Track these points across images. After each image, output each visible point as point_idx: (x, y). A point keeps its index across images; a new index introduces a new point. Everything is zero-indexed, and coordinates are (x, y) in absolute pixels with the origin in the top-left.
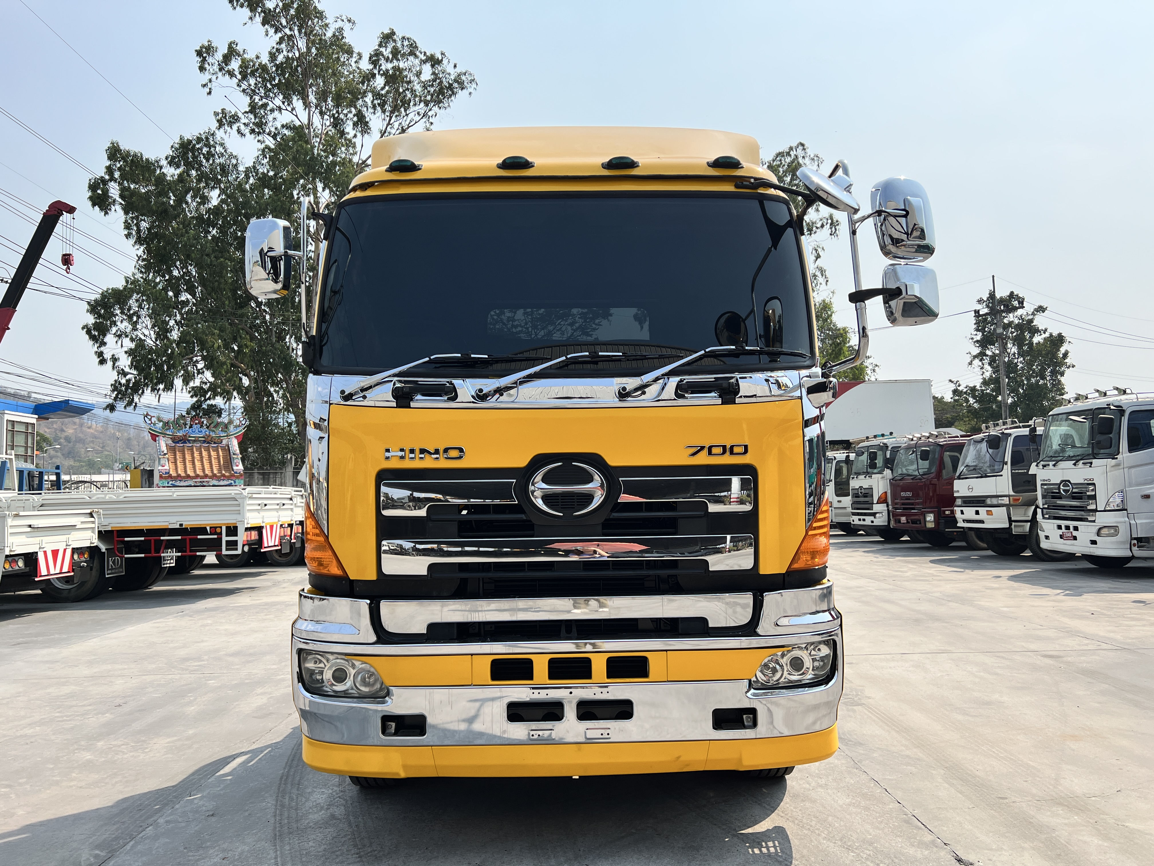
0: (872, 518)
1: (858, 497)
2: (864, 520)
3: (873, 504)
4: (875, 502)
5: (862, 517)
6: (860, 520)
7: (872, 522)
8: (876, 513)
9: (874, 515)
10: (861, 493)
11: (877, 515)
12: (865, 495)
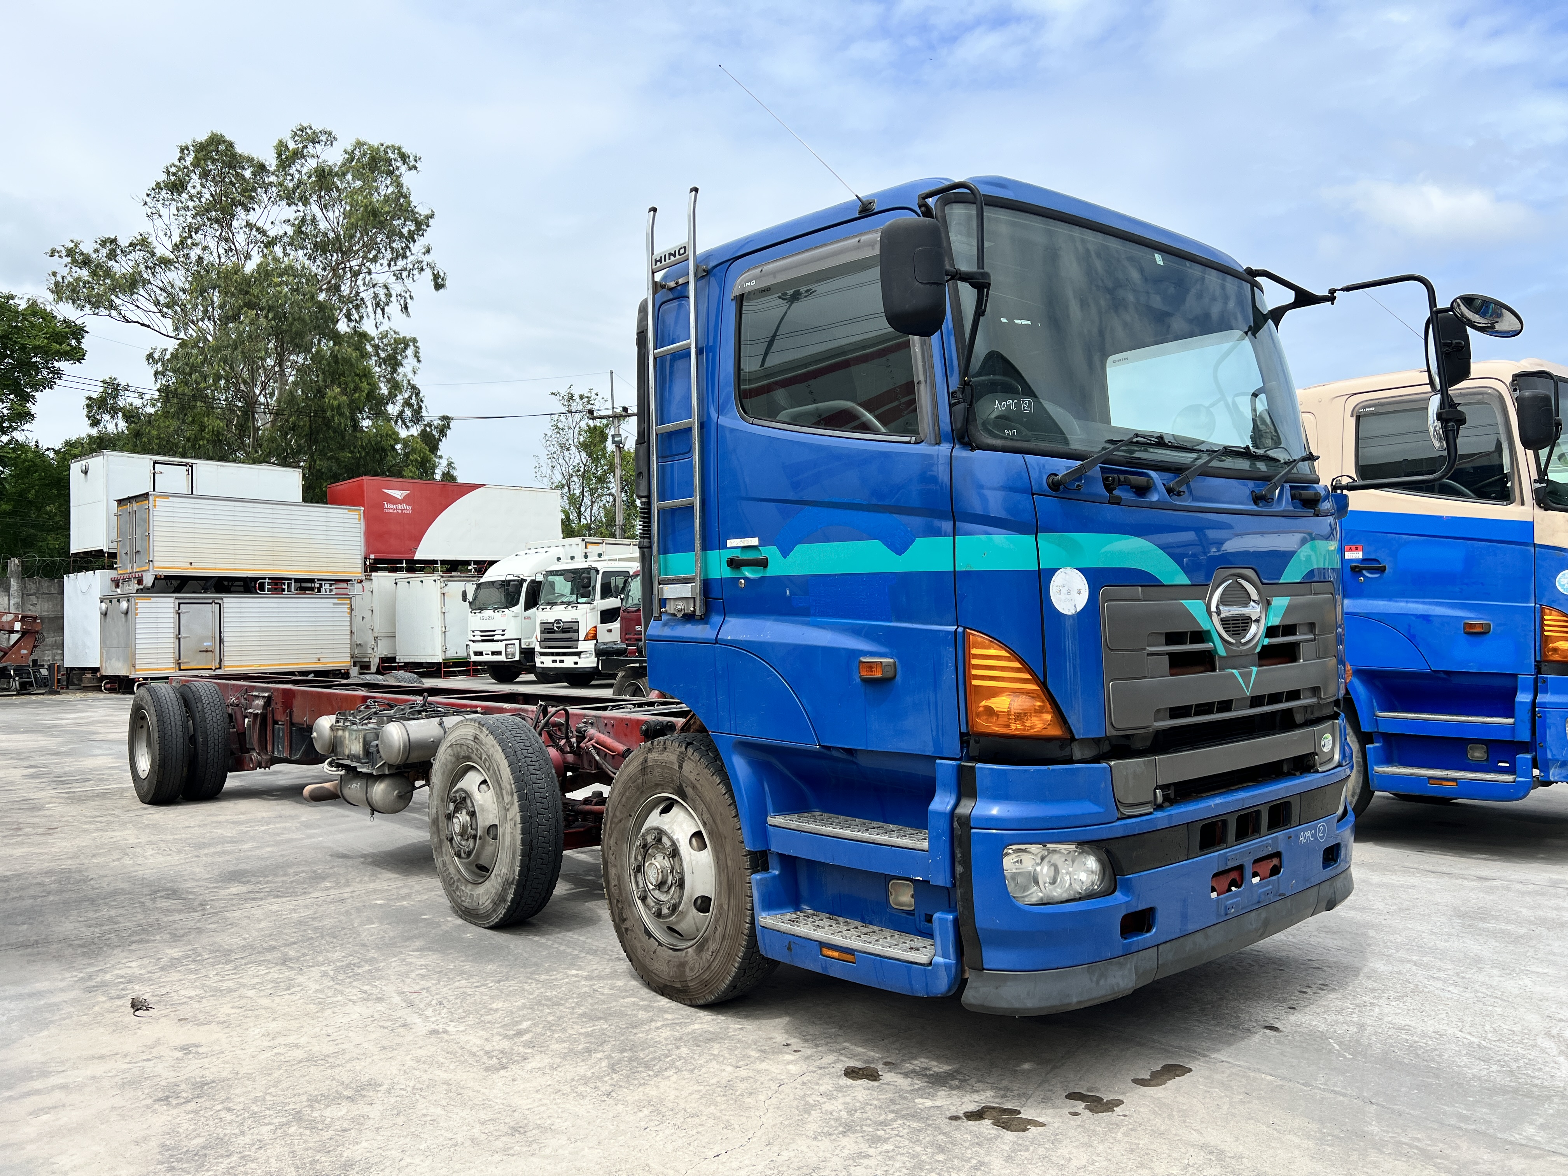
0: (576, 659)
1: (554, 632)
2: (562, 661)
3: (578, 640)
4: (582, 637)
5: (558, 658)
6: (555, 661)
7: (576, 663)
8: (581, 652)
9: (578, 654)
10: (558, 627)
11: (582, 656)
12: (565, 630)
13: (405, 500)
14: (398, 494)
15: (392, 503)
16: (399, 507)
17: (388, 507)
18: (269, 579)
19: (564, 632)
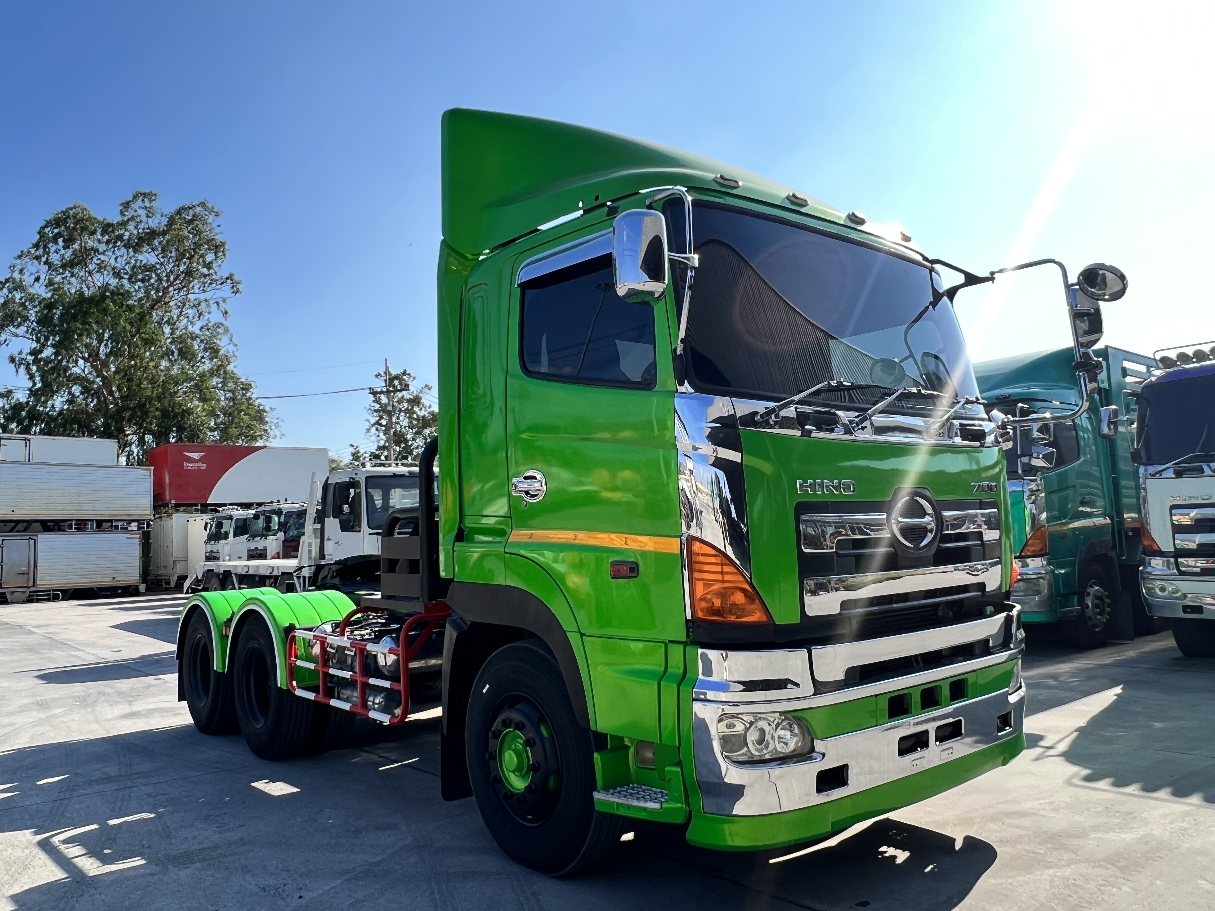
13: (201, 460)
14: (195, 456)
15: (190, 463)
16: (196, 464)
17: (187, 465)
18: (76, 520)
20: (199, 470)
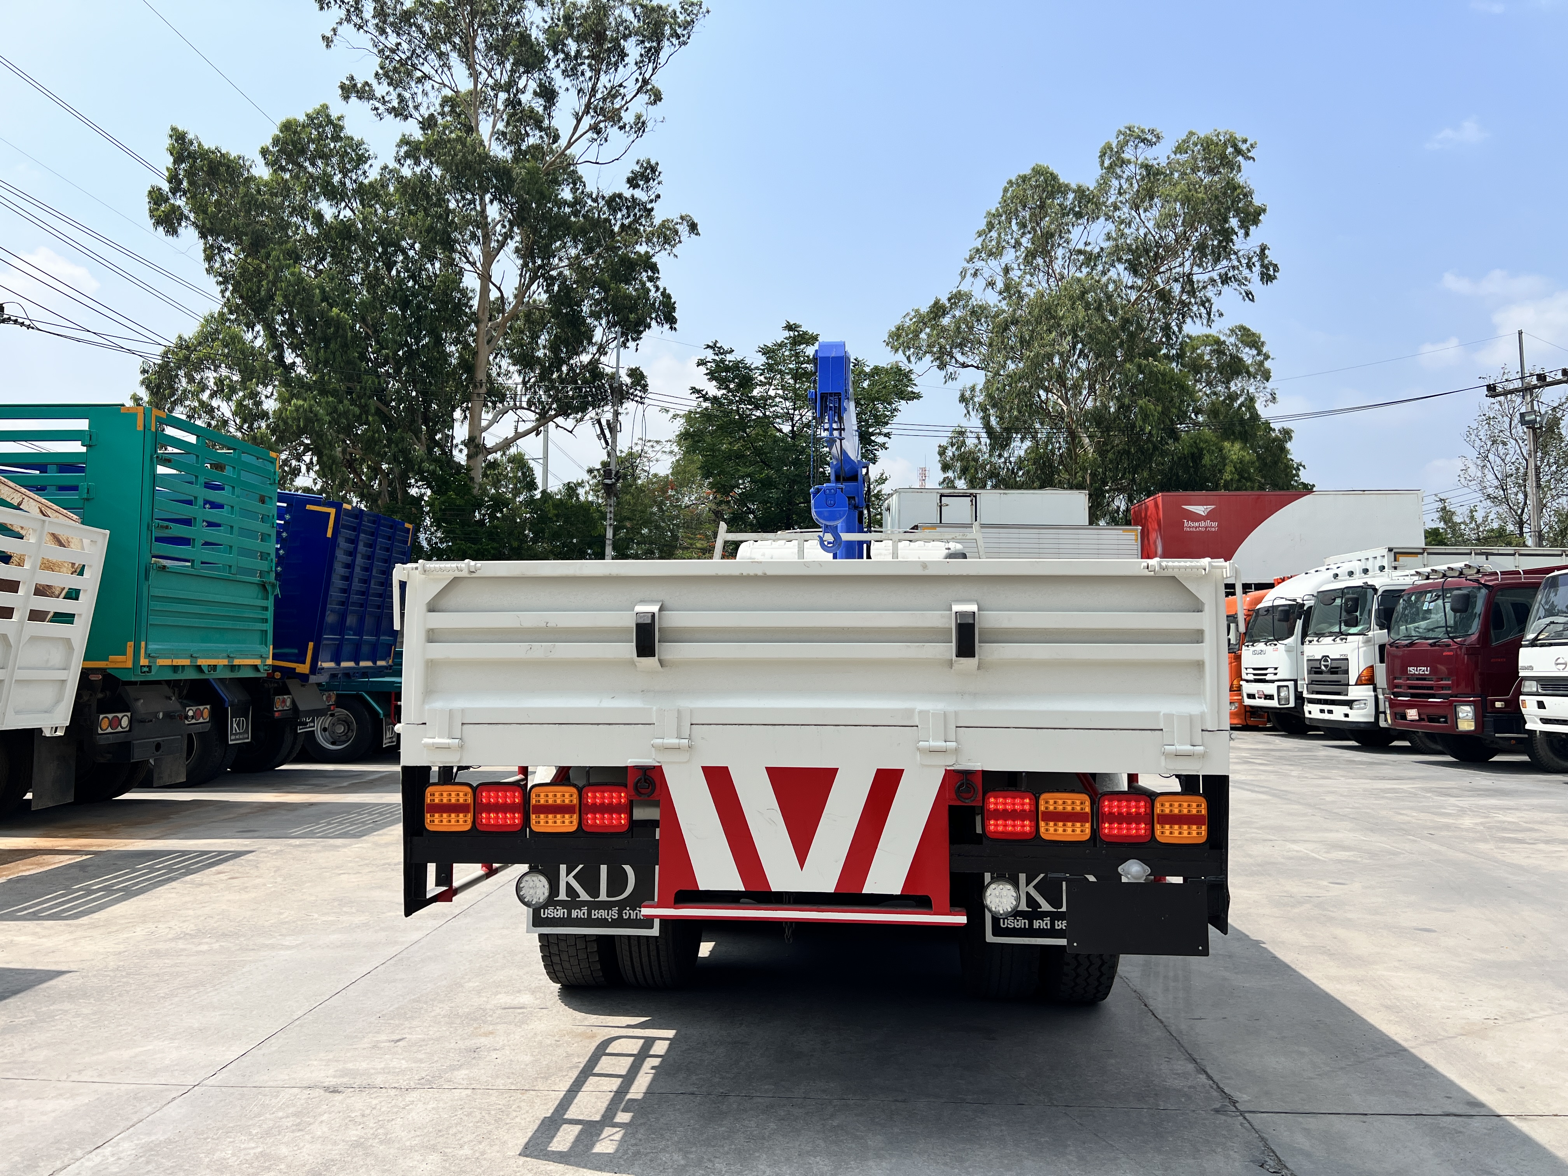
0: (1345, 709)
1: (1321, 673)
2: (1330, 712)
3: (1348, 685)
4: (1352, 681)
5: (1326, 707)
6: (1322, 711)
7: (1347, 715)
8: (1353, 701)
9: (1349, 703)
10: (1326, 666)
11: (1356, 705)
12: (1334, 671)
13: (1209, 516)
14: (1200, 510)
15: (1192, 521)
16: (1203, 524)
17: (1189, 525)
19: (1332, 673)
20: (1207, 532)
